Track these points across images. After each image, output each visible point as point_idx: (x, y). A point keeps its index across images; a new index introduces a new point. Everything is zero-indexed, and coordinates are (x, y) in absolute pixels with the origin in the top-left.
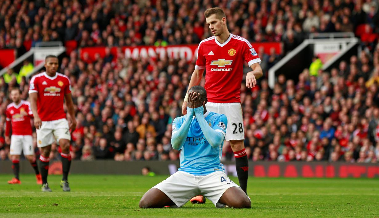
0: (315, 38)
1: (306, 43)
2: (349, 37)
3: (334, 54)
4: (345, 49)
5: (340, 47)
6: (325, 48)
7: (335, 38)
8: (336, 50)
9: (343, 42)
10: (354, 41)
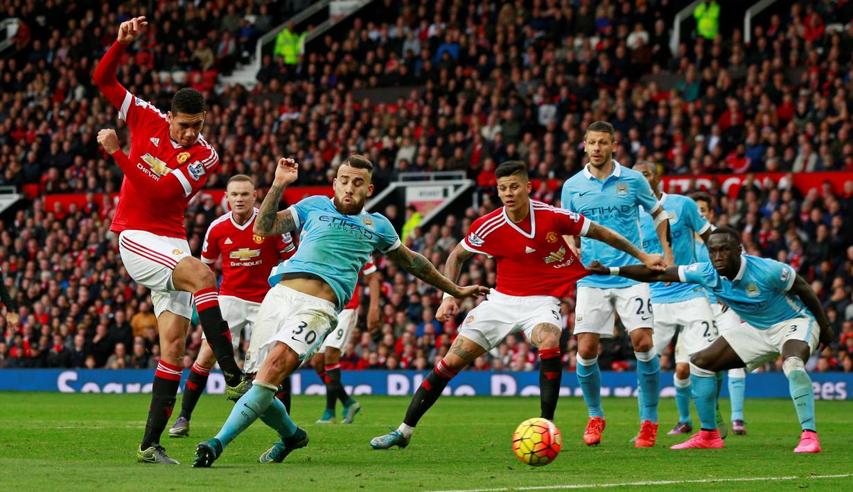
0: (406, 179)
1: (393, 186)
2: (460, 178)
3: (437, 203)
4: (453, 195)
5: (445, 193)
6: (421, 194)
7: (437, 178)
8: (440, 197)
9: (450, 184)
10: (466, 183)
